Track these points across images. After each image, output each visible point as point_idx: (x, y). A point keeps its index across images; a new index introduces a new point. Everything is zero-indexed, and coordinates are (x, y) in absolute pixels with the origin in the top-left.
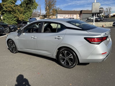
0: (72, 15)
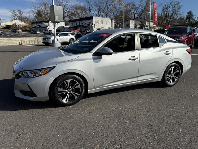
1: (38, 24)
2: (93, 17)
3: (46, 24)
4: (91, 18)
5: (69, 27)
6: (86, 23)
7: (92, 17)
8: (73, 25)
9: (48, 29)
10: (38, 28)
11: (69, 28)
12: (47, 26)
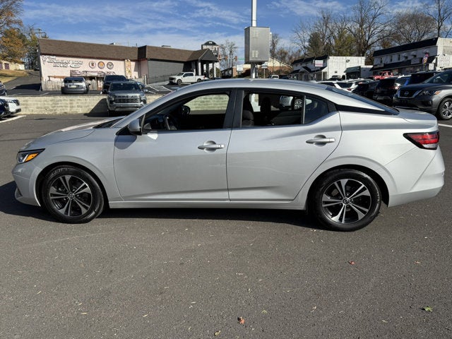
0: (106, 62)
1: (304, 65)
2: (439, 39)
3: (319, 63)
4: (432, 42)
5: (371, 66)
6: (417, 57)
7: (437, 39)
8: (381, 62)
9: (325, 73)
10: (303, 72)
11: (372, 69)
12: (323, 68)
